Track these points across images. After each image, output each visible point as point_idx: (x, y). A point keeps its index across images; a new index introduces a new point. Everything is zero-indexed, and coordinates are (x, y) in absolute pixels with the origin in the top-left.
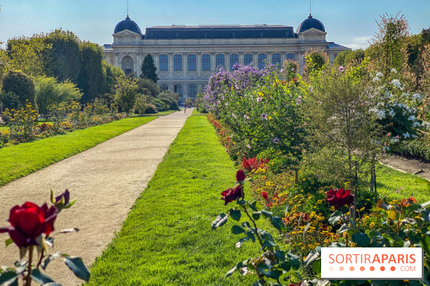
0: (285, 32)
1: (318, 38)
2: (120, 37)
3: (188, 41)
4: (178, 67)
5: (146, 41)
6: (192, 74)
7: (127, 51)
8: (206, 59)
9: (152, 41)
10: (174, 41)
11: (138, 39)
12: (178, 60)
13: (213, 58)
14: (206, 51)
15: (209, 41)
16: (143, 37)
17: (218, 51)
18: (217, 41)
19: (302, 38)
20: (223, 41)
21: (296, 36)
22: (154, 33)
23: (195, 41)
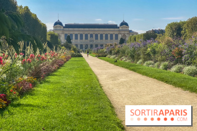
0: (115, 26)
1: (126, 29)
2: (56, 27)
3: (80, 29)
4: (76, 38)
5: (65, 29)
6: (81, 41)
7: (58, 32)
8: (86, 36)
9: (67, 29)
10: (75, 29)
11: (62, 28)
12: (76, 36)
13: (89, 35)
14: (87, 33)
15: (88, 29)
16: (64, 27)
17: (91, 33)
18: (90, 29)
19: (120, 29)
20: (93, 29)
21: (119, 28)
22: (68, 26)
23: (83, 29)
